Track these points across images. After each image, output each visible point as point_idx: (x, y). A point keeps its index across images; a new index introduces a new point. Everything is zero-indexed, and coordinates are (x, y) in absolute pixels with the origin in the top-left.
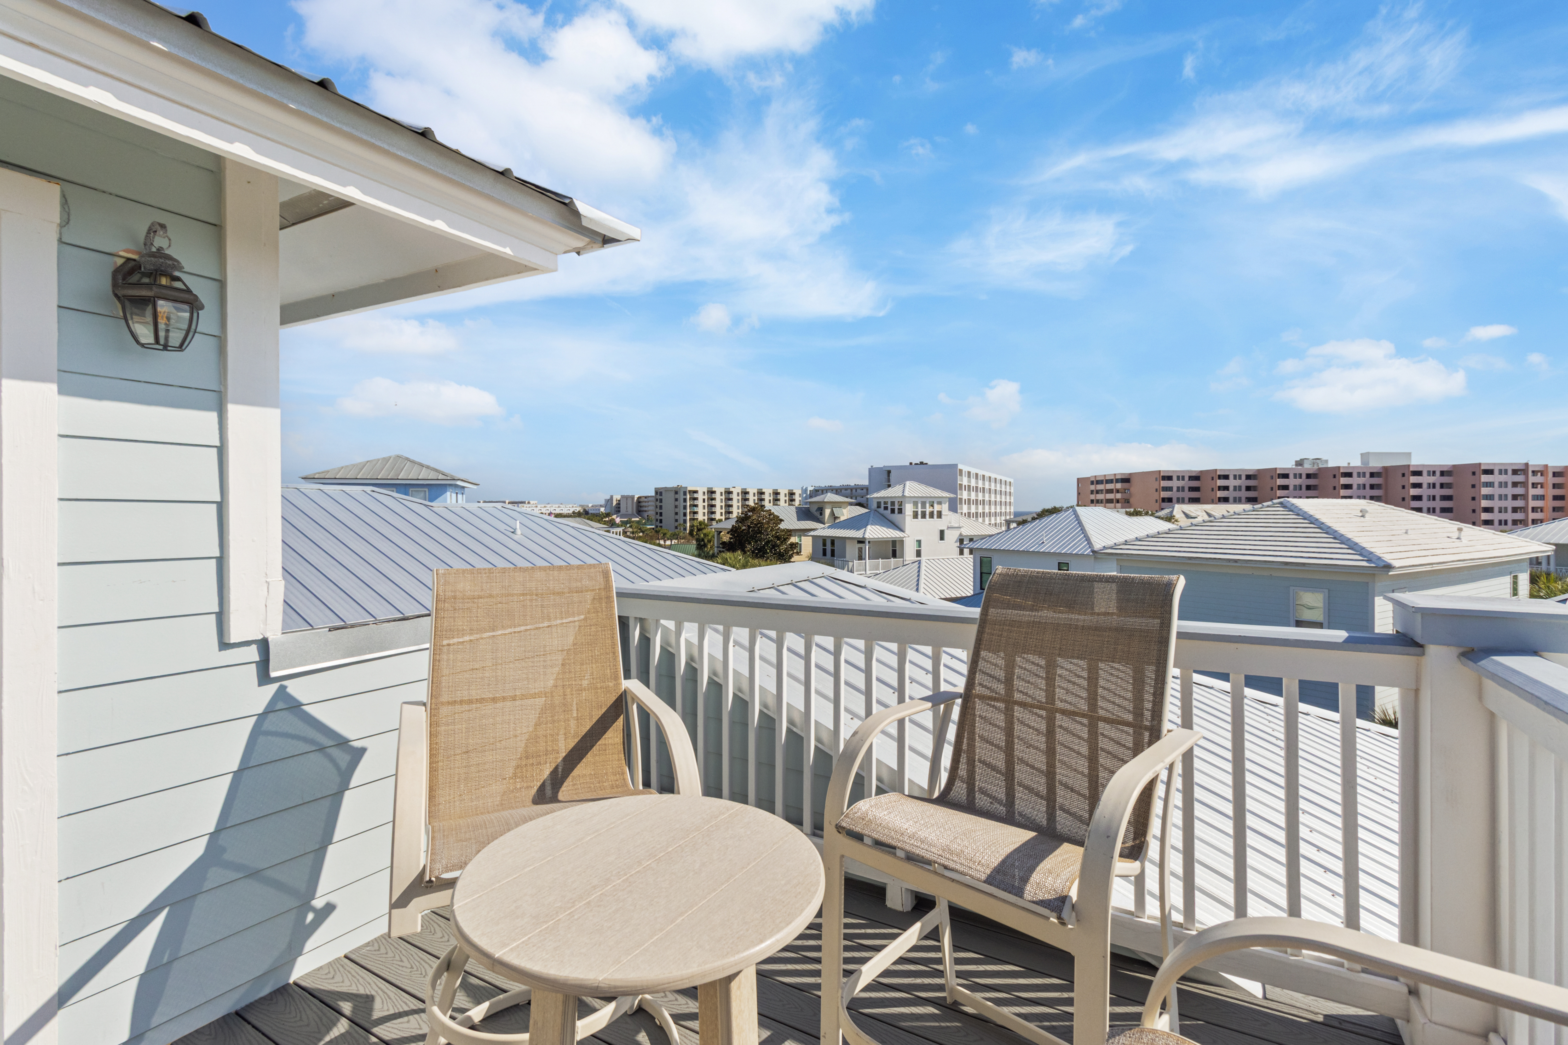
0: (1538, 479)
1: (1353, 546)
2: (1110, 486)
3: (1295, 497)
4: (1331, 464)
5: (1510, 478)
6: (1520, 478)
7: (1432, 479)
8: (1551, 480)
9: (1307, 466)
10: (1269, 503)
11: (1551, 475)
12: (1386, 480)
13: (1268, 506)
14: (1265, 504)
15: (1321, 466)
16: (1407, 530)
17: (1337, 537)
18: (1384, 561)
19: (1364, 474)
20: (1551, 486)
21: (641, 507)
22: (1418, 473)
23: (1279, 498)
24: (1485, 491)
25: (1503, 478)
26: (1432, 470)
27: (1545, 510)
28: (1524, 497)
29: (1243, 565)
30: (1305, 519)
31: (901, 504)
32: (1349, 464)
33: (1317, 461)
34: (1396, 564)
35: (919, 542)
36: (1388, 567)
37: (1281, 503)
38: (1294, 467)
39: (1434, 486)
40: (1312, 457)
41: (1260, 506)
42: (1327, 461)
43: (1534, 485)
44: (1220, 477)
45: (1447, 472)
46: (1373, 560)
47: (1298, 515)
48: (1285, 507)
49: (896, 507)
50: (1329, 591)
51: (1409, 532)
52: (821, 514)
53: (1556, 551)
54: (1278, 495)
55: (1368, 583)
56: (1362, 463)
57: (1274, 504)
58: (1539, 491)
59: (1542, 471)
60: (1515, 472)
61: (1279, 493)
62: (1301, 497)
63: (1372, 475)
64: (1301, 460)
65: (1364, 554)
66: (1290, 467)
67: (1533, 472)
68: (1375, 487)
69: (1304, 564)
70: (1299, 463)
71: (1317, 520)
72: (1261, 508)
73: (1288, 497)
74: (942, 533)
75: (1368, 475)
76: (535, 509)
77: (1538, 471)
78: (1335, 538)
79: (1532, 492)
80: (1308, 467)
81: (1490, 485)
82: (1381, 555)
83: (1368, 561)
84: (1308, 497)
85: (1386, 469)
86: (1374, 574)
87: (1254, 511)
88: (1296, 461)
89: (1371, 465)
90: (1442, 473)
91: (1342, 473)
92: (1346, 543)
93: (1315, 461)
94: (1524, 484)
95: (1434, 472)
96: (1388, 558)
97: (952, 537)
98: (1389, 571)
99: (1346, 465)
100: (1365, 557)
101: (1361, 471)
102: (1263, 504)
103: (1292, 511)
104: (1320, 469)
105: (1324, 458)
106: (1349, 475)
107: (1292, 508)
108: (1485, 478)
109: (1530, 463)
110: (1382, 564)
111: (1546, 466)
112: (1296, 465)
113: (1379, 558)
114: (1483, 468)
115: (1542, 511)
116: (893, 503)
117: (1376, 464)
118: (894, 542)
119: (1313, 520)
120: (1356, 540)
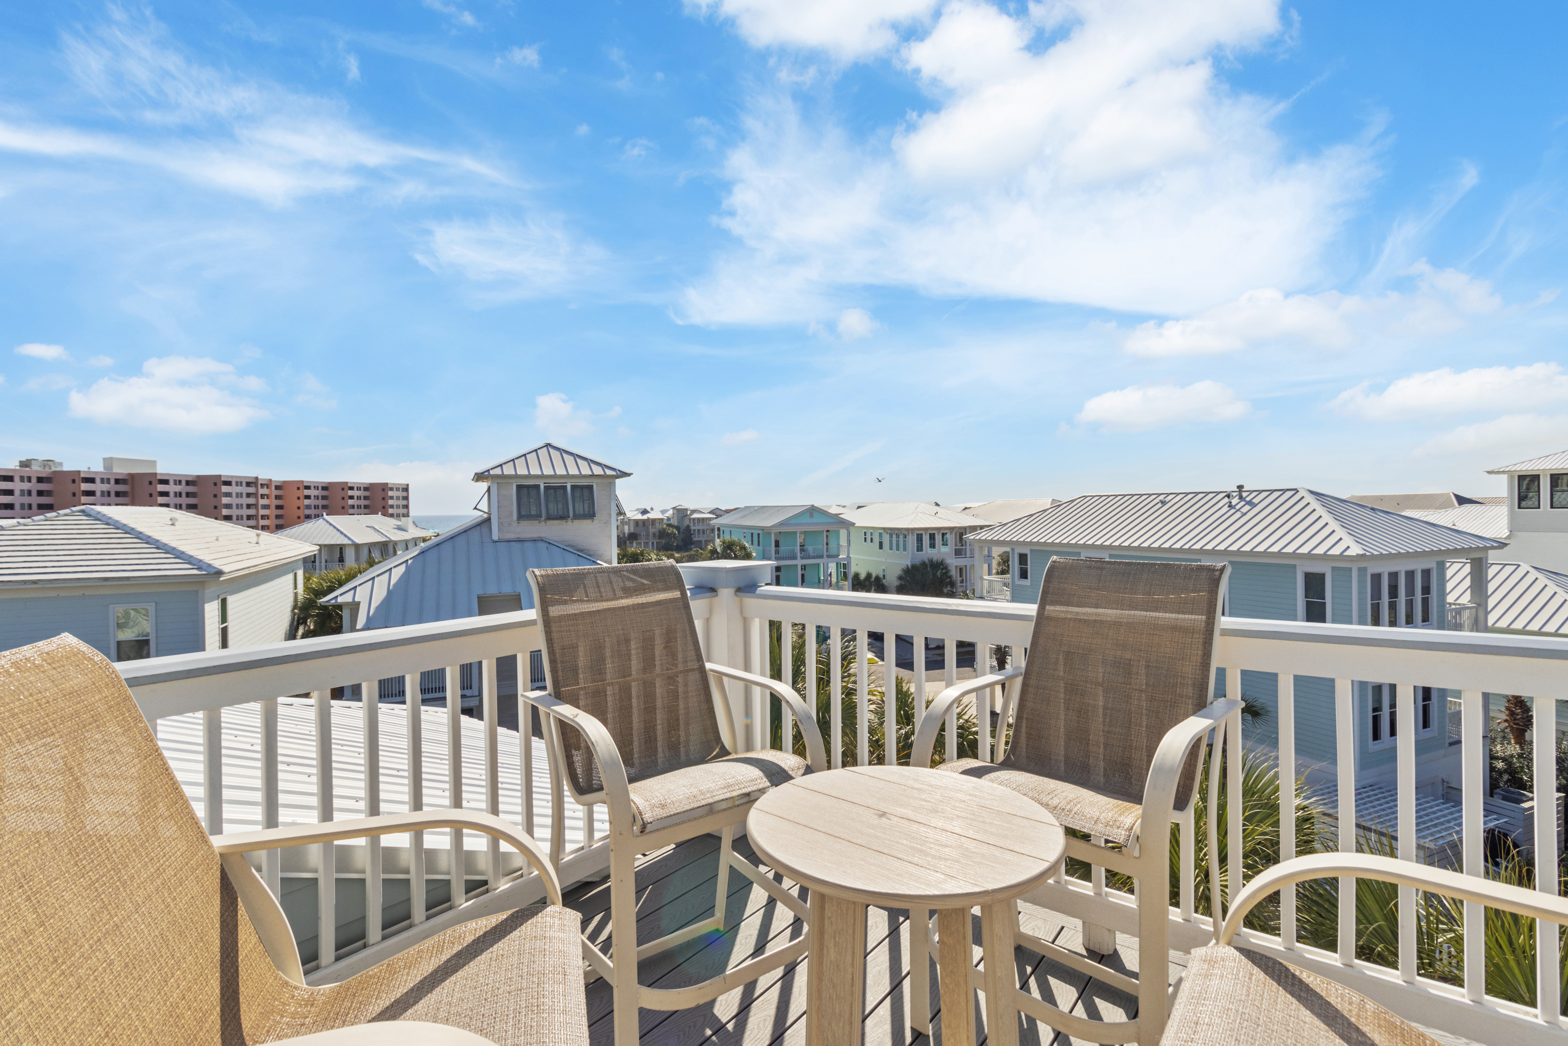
0: (264, 491)
1: (179, 555)
3: (103, 504)
4: (66, 468)
5: (245, 490)
6: (251, 490)
7: (178, 488)
8: (275, 492)
9: (35, 467)
10: (67, 511)
11: (273, 488)
12: (133, 488)
13: (66, 515)
14: (62, 512)
15: (54, 469)
16: (218, 537)
17: (160, 547)
18: (215, 568)
19: (108, 481)
20: (273, 497)
22: (165, 482)
23: (84, 504)
24: (225, 500)
25: (239, 489)
26: (178, 479)
27: (270, 518)
28: (256, 506)
29: (46, 586)
30: (117, 528)
32: (89, 468)
33: (49, 463)
34: (226, 569)
36: (220, 573)
37: (83, 511)
38: (18, 468)
39: (180, 495)
40: (42, 458)
41: (54, 514)
42: (61, 464)
43: (263, 496)
45: (192, 481)
46: (204, 568)
47: (108, 524)
48: (88, 515)
50: (156, 603)
51: (220, 539)
53: (320, 550)
54: (83, 502)
55: (197, 591)
56: (105, 468)
57: (73, 512)
58: (264, 502)
59: (267, 485)
60: (248, 484)
61: (84, 499)
62: (109, 505)
63: (117, 481)
64: (27, 460)
65: (193, 562)
66: (13, 468)
67: (261, 485)
68: (121, 494)
69: (128, 578)
70: (25, 464)
71: (133, 529)
72: (57, 517)
73: (94, 504)
75: (112, 482)
77: (265, 484)
78: (158, 548)
79: (262, 502)
80: (36, 469)
81: (228, 495)
82: (210, 562)
83: (199, 569)
84: (117, 505)
85: (132, 476)
86: (203, 582)
87: (46, 520)
88: (20, 462)
89: (114, 471)
90: (188, 483)
91: (83, 478)
92: (172, 552)
93: (46, 462)
94: (255, 495)
95: (180, 481)
96: (217, 564)
98: (220, 577)
99: (86, 470)
100: (194, 565)
101: (105, 477)
102: (59, 512)
103: (99, 520)
104: (55, 472)
105: (57, 460)
106: (91, 480)
107: (99, 516)
108: (225, 489)
109: (259, 477)
110: (214, 571)
111: (270, 480)
112: (20, 466)
113: (210, 565)
114: (223, 479)
115: (268, 519)
117: (121, 470)
119: (128, 530)
120: (182, 548)
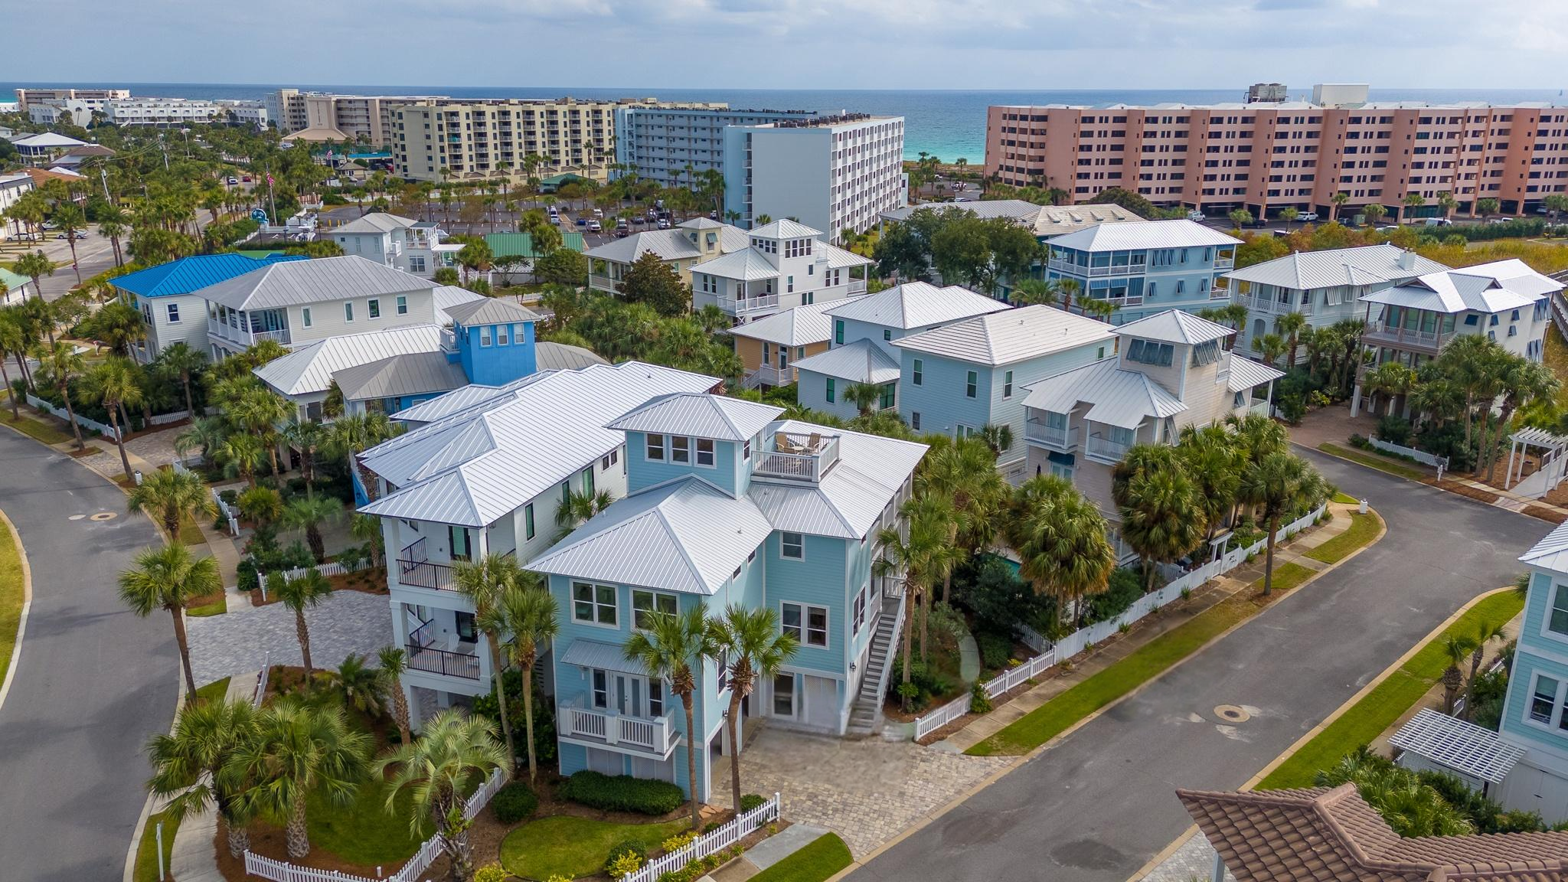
2: (1024, 124)
21: (342, 117)
31: (774, 244)
35: (791, 279)
44: (1147, 120)
49: (771, 247)
52: (695, 240)
74: (811, 267)
76: (138, 109)
97: (820, 272)
116: (767, 243)
118: (769, 281)
